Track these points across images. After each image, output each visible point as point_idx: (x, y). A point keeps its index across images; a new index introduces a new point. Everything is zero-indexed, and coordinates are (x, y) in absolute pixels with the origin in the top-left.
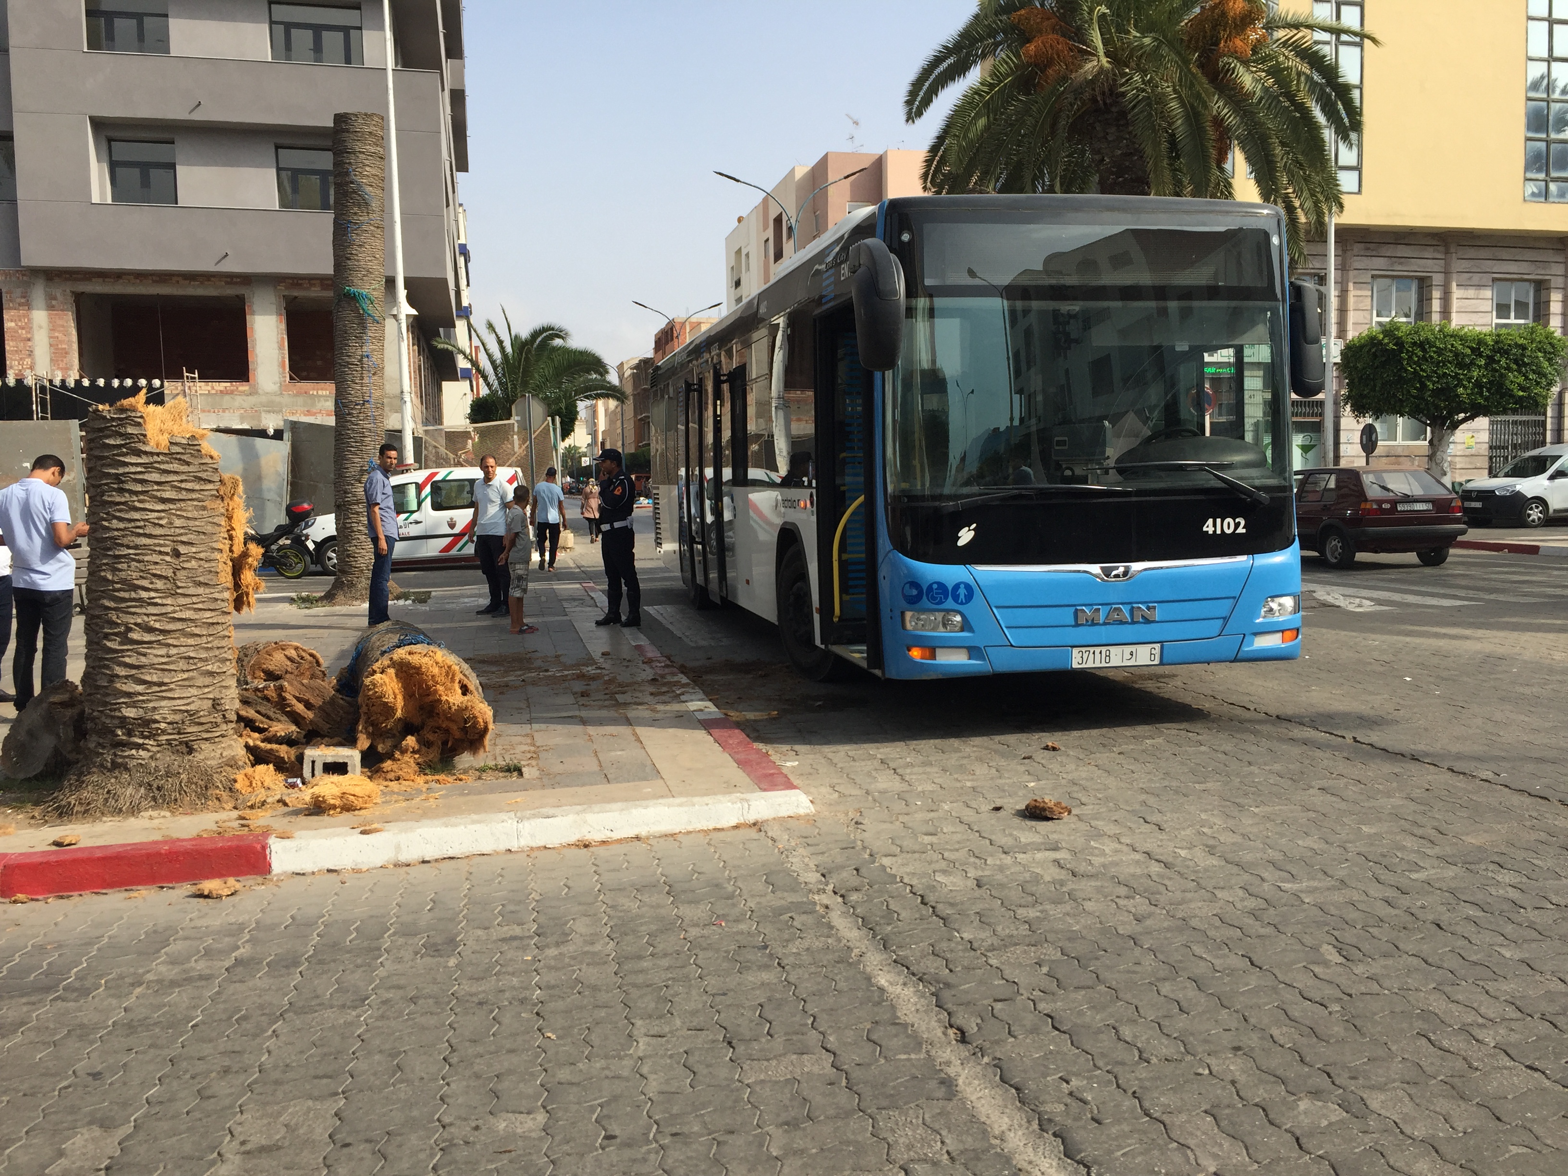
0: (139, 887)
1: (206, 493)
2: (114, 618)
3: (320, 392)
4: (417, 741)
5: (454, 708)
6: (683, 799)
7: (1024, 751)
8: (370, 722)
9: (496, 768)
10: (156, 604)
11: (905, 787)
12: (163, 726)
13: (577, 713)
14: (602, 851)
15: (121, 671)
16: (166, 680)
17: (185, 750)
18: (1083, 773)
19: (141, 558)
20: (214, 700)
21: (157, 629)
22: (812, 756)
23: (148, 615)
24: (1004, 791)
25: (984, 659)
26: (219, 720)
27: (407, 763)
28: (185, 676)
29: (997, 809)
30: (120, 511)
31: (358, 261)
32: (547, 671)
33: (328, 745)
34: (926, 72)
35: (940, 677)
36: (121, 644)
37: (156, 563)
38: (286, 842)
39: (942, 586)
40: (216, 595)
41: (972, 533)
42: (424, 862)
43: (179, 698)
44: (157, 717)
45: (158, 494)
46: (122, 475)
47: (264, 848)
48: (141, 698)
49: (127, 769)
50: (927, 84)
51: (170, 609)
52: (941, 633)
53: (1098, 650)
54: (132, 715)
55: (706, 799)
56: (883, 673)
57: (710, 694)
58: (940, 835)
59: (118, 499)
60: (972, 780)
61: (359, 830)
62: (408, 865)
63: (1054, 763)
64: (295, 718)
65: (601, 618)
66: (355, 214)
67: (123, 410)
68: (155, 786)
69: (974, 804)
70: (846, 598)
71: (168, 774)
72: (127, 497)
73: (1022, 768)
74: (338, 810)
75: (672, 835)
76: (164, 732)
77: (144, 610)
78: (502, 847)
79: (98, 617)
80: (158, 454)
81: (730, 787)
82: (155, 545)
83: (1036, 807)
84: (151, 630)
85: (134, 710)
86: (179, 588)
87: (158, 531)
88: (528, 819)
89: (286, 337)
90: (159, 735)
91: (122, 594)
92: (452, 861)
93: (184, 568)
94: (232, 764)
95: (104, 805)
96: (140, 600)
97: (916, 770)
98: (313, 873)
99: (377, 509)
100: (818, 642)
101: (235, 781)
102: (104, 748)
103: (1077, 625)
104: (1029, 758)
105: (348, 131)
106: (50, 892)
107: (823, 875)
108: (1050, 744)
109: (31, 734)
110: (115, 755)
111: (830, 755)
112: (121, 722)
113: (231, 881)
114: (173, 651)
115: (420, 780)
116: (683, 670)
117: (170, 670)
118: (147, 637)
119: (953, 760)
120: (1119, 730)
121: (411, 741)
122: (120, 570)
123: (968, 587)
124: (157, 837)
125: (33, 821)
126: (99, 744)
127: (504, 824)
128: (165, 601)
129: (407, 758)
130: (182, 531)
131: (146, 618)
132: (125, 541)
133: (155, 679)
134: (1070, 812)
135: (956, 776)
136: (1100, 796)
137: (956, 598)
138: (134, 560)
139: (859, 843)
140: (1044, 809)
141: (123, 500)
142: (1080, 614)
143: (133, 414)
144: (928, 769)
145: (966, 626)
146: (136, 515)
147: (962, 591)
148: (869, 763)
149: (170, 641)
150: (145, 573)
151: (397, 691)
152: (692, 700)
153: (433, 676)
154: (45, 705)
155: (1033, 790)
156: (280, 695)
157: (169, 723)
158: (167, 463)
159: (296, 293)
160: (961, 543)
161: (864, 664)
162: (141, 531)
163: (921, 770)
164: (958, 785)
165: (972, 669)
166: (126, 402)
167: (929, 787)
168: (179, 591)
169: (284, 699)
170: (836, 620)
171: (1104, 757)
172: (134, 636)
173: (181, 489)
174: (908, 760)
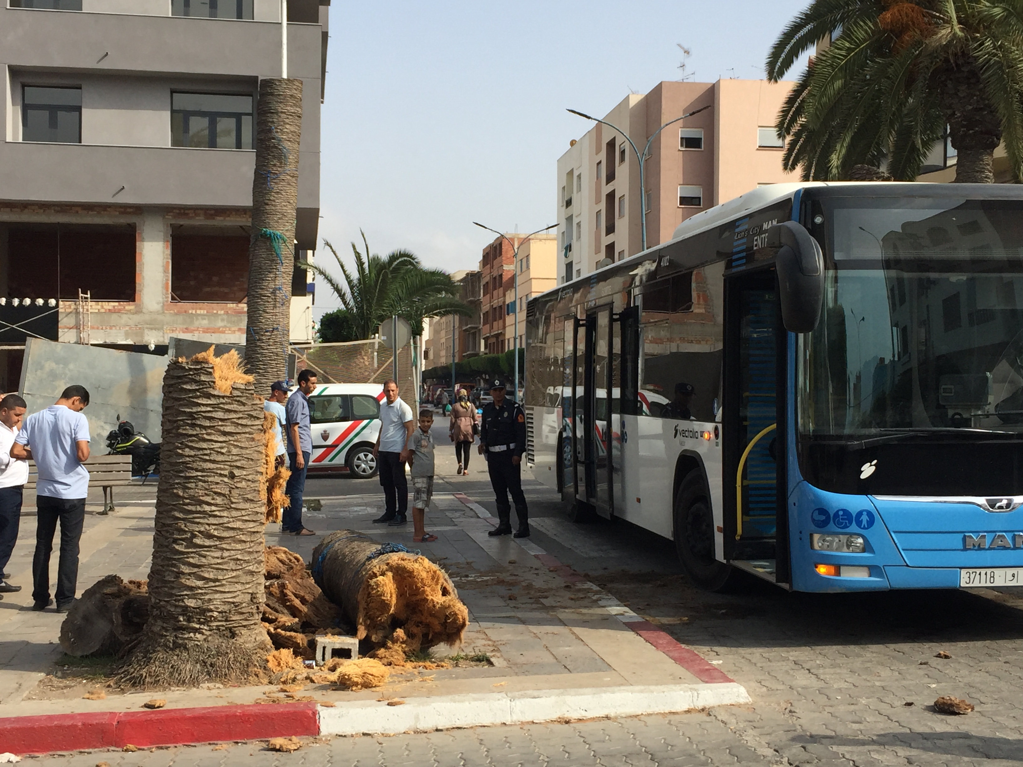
0: (219, 742)
1: (254, 428)
2: (183, 526)
3: (198, 312)
4: (405, 633)
5: (438, 606)
6: (642, 687)
7: (923, 658)
8: (368, 616)
9: (466, 658)
10: (215, 516)
11: (821, 684)
12: (215, 614)
13: (512, 614)
14: (579, 726)
15: (186, 569)
16: (220, 577)
17: (229, 635)
18: (977, 678)
19: (206, 479)
20: (252, 594)
21: (215, 536)
22: (731, 657)
23: (209, 525)
24: (910, 690)
25: (883, 577)
26: (254, 611)
27: (396, 651)
28: (234, 574)
29: (909, 704)
30: (192, 441)
31: (275, 206)
32: (467, 576)
33: (333, 634)
34: (788, 36)
35: (844, 591)
36: (186, 547)
37: (217, 483)
38: (330, 710)
39: (846, 512)
40: (258, 510)
41: (873, 468)
42: (437, 730)
43: (228, 592)
44: (212, 607)
45: (222, 428)
46: (195, 413)
47: (314, 714)
48: (200, 591)
49: (186, 648)
50: (788, 47)
51: (226, 520)
52: (845, 553)
53: (983, 571)
54: (192, 605)
55: (661, 688)
56: (791, 586)
57: (623, 600)
58: (865, 723)
59: (191, 432)
60: (880, 681)
61: (387, 702)
62: (426, 732)
63: (949, 669)
64: (294, 612)
65: (493, 529)
66: (275, 165)
67: (197, 362)
68: (209, 663)
69: (886, 700)
70: (747, 518)
71: (219, 654)
72: (197, 431)
73: (921, 672)
74: (360, 687)
75: (637, 716)
76: (216, 619)
77: (206, 521)
78: (498, 721)
79: (169, 525)
80: (223, 397)
81: (679, 680)
82: (217, 469)
83: (944, 704)
84: (210, 536)
85: (194, 601)
86: (232, 503)
87: (220, 458)
88: (519, 698)
89: (170, 261)
90: (211, 621)
91: (190, 508)
92: (459, 730)
93: (237, 488)
94: (262, 647)
95: (170, 677)
96: (204, 512)
97: (827, 670)
98: (352, 736)
99: (296, 428)
100: (719, 555)
101: (267, 661)
102: (167, 631)
103: (965, 549)
104: (925, 664)
105: (272, 94)
106: (152, 743)
107: (776, 751)
108: (942, 652)
109: (86, 618)
110: (176, 637)
111: (748, 656)
112: (183, 611)
113: (294, 738)
114: (226, 554)
115: (409, 665)
116: (588, 578)
117: (222, 569)
118: (208, 542)
119: (857, 663)
120: (1002, 643)
121: (400, 633)
122: (190, 488)
123: (870, 514)
124: (221, 703)
125: (111, 689)
126: (163, 628)
127: (500, 702)
128: (222, 514)
129: (396, 647)
130: (238, 458)
131: (207, 527)
132: (195, 465)
133: (212, 576)
134: (973, 709)
135: (864, 677)
136: (996, 697)
137: (859, 523)
138: (200, 480)
139: (799, 727)
140: (952, 705)
141: (195, 433)
142: (967, 539)
143: (206, 366)
144: (838, 670)
145: (867, 548)
146: (204, 445)
147: (865, 518)
148: (784, 663)
149: (224, 546)
150: (209, 491)
151: (393, 591)
152: (610, 606)
153: (422, 579)
154: (98, 596)
155: (935, 690)
156: (282, 592)
157: (219, 612)
158: (230, 404)
159: (181, 222)
160: (863, 476)
161: (772, 579)
162: (207, 458)
163: (832, 671)
164: (869, 684)
165: (873, 586)
166: (200, 356)
167: (844, 685)
168: (233, 506)
169: (285, 595)
170: (738, 538)
171: (992, 665)
172: (198, 541)
173: (238, 424)
174: (818, 662)
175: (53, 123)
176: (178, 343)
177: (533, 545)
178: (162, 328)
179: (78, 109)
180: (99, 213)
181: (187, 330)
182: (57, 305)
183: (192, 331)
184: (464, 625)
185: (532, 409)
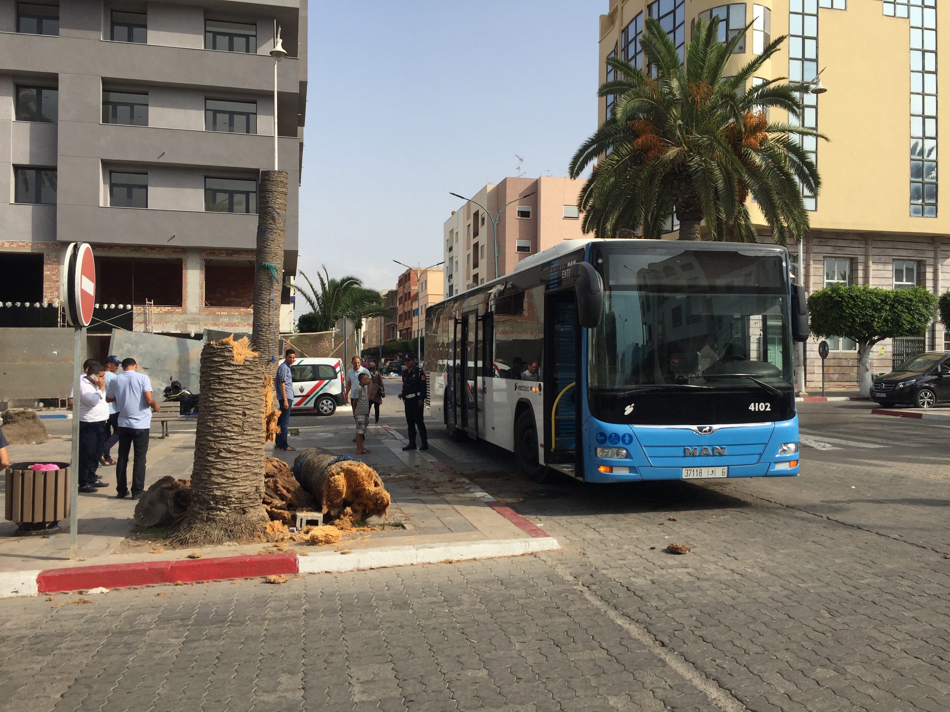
0: (236, 579)
1: (259, 384)
2: (213, 446)
3: (222, 313)
4: (352, 509)
5: (372, 493)
6: (496, 541)
7: (661, 521)
8: (328, 500)
9: (389, 524)
10: (234, 439)
11: (601, 537)
12: (233, 499)
13: (417, 497)
14: (458, 565)
15: (215, 472)
16: (236, 477)
17: (242, 512)
18: (691, 532)
19: (228, 416)
20: (256, 487)
21: (234, 452)
22: (548, 521)
23: (229, 444)
24: (653, 540)
25: (637, 473)
26: (258, 497)
27: (346, 521)
28: (245, 475)
29: (653, 548)
30: (219, 393)
31: (271, 248)
32: (390, 475)
33: (307, 511)
34: (581, 152)
35: (615, 481)
36: (215, 458)
37: (235, 419)
38: (305, 557)
39: (616, 435)
40: (260, 435)
41: (632, 408)
42: (371, 569)
43: (242, 486)
44: (231, 495)
45: (238, 385)
46: (221, 375)
47: (295, 560)
48: (224, 485)
49: (215, 521)
50: (582, 159)
51: (240, 441)
52: (615, 459)
53: (695, 469)
54: (219, 494)
55: (507, 541)
56: (584, 479)
57: (484, 488)
58: (627, 560)
59: (218, 387)
60: (636, 535)
61: (340, 552)
62: (364, 570)
63: (676, 527)
64: (282, 497)
65: (405, 446)
66: (271, 224)
67: (223, 344)
68: (229, 530)
69: (639, 546)
70: (558, 439)
71: (235, 524)
72: (223, 386)
73: (659, 529)
74: (323, 543)
75: (492, 558)
76: (234, 503)
77: (228, 442)
78: (409, 562)
79: (204, 445)
80: (239, 366)
81: (516, 536)
82: (235, 410)
83: (673, 548)
84: (230, 452)
85: (220, 491)
86: (245, 431)
87: (237, 403)
88: (421, 548)
89: (204, 282)
90: (231, 504)
91: (218, 434)
92: (385, 569)
93: (248, 422)
94: (263, 520)
95: (204, 539)
96: (227, 437)
97: (605, 529)
98: (319, 573)
99: (284, 384)
100: (542, 461)
101: (266, 528)
102: (202, 510)
103: (685, 456)
104: (662, 524)
105: (269, 180)
106: (193, 580)
107: (575, 577)
108: (671, 517)
109: (151, 503)
110: (209, 514)
111: (558, 521)
112: (213, 498)
113: (283, 575)
114: (240, 462)
115: (354, 530)
116: (463, 475)
117: (238, 472)
118: (229, 455)
119: (623, 525)
120: (706, 511)
121: (348, 509)
122: (217, 422)
123: (630, 436)
124: (237, 554)
125: (167, 547)
126: (200, 508)
127: (410, 551)
128: (238, 438)
129: (346, 518)
130: (248, 403)
131: (229, 446)
132: (221, 408)
133: (231, 476)
134: (689, 551)
135: (627, 532)
136: (702, 543)
137: (624, 441)
138: (225, 417)
139: (588, 563)
140: (677, 549)
141: (221, 388)
142: (686, 450)
143: (228, 346)
144: (611, 529)
145: (628, 456)
146: (227, 395)
147: (627, 438)
148: (580, 525)
149: (239, 457)
150: (230, 424)
151: (344, 484)
152: (476, 492)
153: (362, 477)
154: (159, 489)
155: (668, 540)
156: (275, 485)
157: (236, 498)
158: (243, 370)
159: (212, 258)
160: (626, 413)
161: (573, 475)
162: (229, 403)
163: (608, 529)
164: (629, 537)
165: (631, 478)
166: (225, 340)
167: (615, 538)
168: (245, 433)
169: (277, 487)
170: (552, 450)
171: (700, 524)
172: (222, 454)
173: (248, 382)
174: (599, 524)
175: (130, 195)
176: (210, 333)
177: (430, 456)
178: (199, 323)
179: (146, 187)
180: (159, 251)
181: (215, 325)
182: (132, 309)
183: (218, 325)
184: (388, 504)
185: (429, 373)
